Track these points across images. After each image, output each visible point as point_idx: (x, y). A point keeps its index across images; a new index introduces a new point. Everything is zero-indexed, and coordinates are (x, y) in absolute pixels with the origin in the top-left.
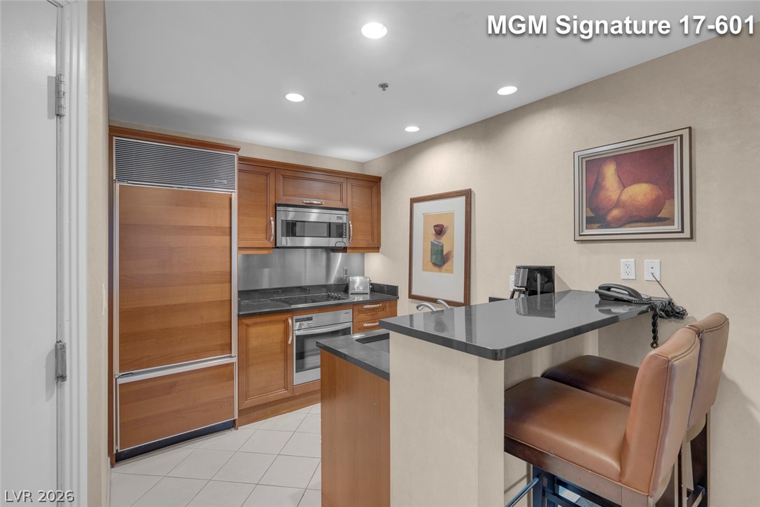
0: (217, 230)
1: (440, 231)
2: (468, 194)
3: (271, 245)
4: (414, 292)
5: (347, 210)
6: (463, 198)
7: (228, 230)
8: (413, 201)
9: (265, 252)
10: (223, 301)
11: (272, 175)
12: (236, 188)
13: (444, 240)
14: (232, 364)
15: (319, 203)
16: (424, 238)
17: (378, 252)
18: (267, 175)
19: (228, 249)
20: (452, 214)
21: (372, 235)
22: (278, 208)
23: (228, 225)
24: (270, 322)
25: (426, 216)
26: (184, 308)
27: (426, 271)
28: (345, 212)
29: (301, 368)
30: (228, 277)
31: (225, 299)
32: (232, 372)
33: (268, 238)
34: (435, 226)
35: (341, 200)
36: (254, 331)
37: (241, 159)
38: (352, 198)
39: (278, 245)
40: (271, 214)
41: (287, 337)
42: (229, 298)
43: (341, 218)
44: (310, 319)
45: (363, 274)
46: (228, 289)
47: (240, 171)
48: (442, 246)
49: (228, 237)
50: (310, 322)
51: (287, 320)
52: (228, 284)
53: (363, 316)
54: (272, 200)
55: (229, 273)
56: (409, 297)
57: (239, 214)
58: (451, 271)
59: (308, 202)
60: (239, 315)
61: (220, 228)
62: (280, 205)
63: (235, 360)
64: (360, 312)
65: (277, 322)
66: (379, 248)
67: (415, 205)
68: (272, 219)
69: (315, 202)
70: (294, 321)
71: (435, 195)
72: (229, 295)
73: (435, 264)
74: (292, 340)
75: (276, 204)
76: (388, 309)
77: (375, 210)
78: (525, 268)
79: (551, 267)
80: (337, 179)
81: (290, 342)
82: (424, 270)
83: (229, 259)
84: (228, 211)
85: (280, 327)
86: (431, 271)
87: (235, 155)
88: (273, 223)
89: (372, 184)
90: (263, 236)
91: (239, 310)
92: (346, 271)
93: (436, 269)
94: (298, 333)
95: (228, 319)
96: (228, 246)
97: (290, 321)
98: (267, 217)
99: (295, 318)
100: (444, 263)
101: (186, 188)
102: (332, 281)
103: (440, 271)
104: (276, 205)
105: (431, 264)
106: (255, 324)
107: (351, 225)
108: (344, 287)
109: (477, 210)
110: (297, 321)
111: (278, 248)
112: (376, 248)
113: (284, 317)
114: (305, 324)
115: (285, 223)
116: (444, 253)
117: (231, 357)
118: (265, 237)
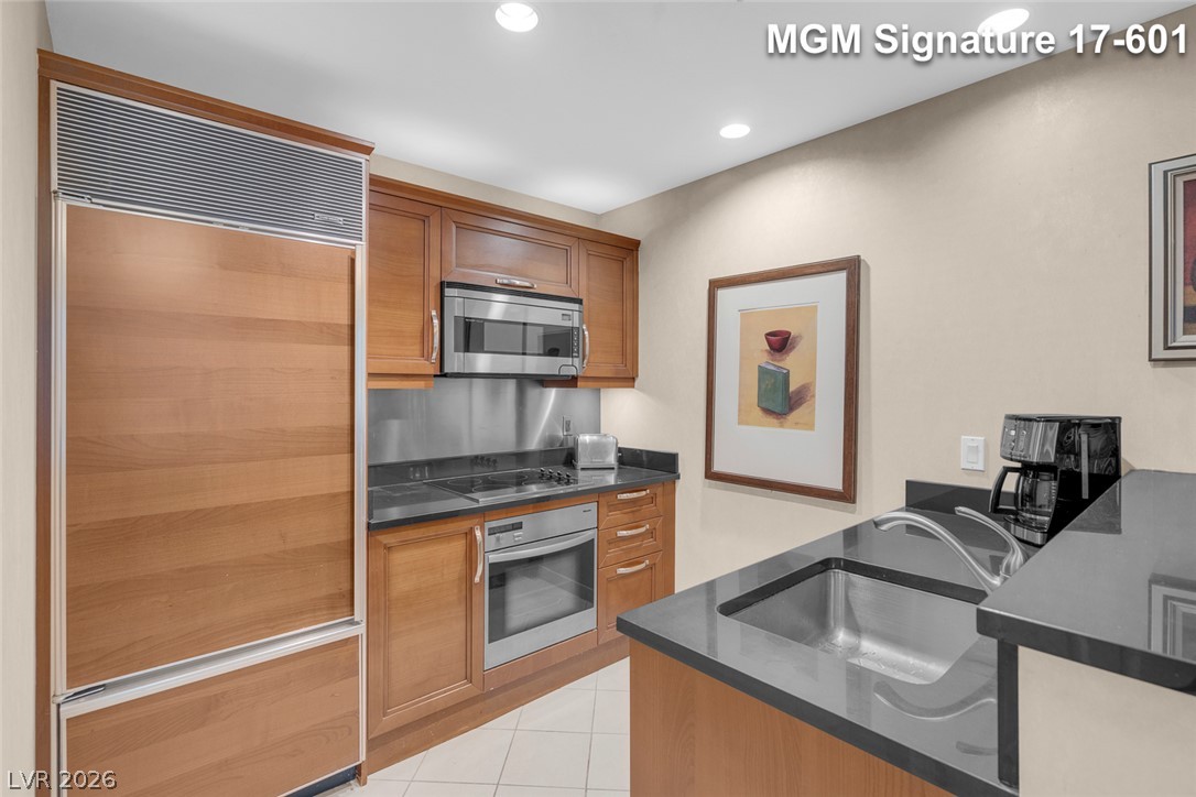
0: (323, 332)
1: (780, 343)
2: (852, 268)
3: (433, 370)
4: (717, 467)
5: (579, 302)
6: (843, 276)
7: (346, 331)
8: (715, 285)
9: (419, 384)
10: (334, 496)
11: (434, 221)
12: (364, 237)
13: (790, 362)
14: (352, 641)
15: (527, 284)
16: (742, 358)
17: (633, 387)
18: (424, 219)
19: (346, 376)
20: (813, 310)
21: (623, 354)
22: (446, 290)
23: (345, 321)
24: (437, 539)
25: (746, 315)
26: (242, 515)
27: (747, 424)
28: (576, 306)
29: (499, 630)
30: (346, 439)
31: (336, 491)
32: (354, 656)
33: (425, 355)
34: (768, 334)
35: (568, 282)
36: (402, 559)
37: (375, 181)
38: (589, 278)
39: (446, 371)
40: (432, 304)
41: (471, 568)
42: (346, 489)
43: (569, 317)
44: (518, 526)
45: (597, 430)
46: (346, 466)
47: (372, 207)
48: (786, 376)
49: (346, 349)
50: (517, 533)
51: (471, 530)
52: (346, 457)
53: (616, 516)
54: (435, 275)
55: (347, 432)
56: (707, 477)
57: (371, 301)
58: (810, 426)
59: (505, 281)
60: (369, 527)
61: (329, 326)
62: (452, 285)
63: (360, 630)
64: (613, 507)
65: (449, 537)
66: (634, 379)
67: (722, 294)
68: (434, 313)
69: (518, 283)
70: (486, 533)
71: (770, 272)
72: (346, 480)
73: (768, 411)
74: (481, 573)
75: (442, 283)
76: (659, 499)
77: (628, 304)
78: (1049, 420)
79: (1113, 419)
80: (560, 240)
81: (477, 579)
82: (741, 422)
83: (347, 399)
84: (345, 287)
85: (458, 547)
86: (760, 425)
87: (363, 161)
88: (436, 322)
89: (619, 253)
90: (416, 349)
91: (370, 515)
92: (568, 423)
93: (771, 420)
94: (494, 558)
95: (344, 537)
96: (346, 367)
97: (478, 533)
98: (424, 308)
99: (488, 525)
100: (791, 409)
101: (244, 227)
102: (534, 443)
103: (782, 426)
104: (443, 285)
105: (758, 412)
106: (405, 544)
107: (586, 333)
108: (565, 457)
109: (873, 299)
110: (492, 532)
111: (445, 375)
112: (628, 379)
113: (464, 525)
114: (507, 539)
115: (462, 323)
116: (792, 388)
117: (352, 623)
118: (418, 353)
